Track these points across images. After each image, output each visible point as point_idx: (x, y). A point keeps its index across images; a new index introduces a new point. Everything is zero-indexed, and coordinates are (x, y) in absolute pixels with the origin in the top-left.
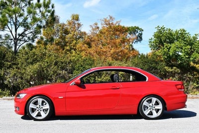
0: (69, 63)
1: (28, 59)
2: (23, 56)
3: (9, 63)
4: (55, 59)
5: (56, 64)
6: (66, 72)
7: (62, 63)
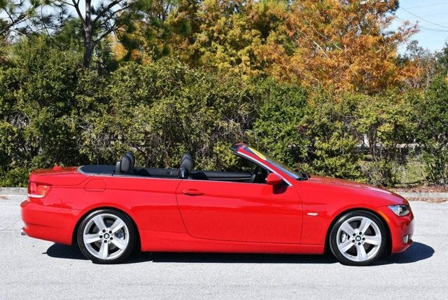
0: (244, 100)
1: (137, 87)
2: (123, 81)
3: (88, 99)
4: (208, 90)
5: (210, 103)
6: (238, 124)
7: (227, 100)
